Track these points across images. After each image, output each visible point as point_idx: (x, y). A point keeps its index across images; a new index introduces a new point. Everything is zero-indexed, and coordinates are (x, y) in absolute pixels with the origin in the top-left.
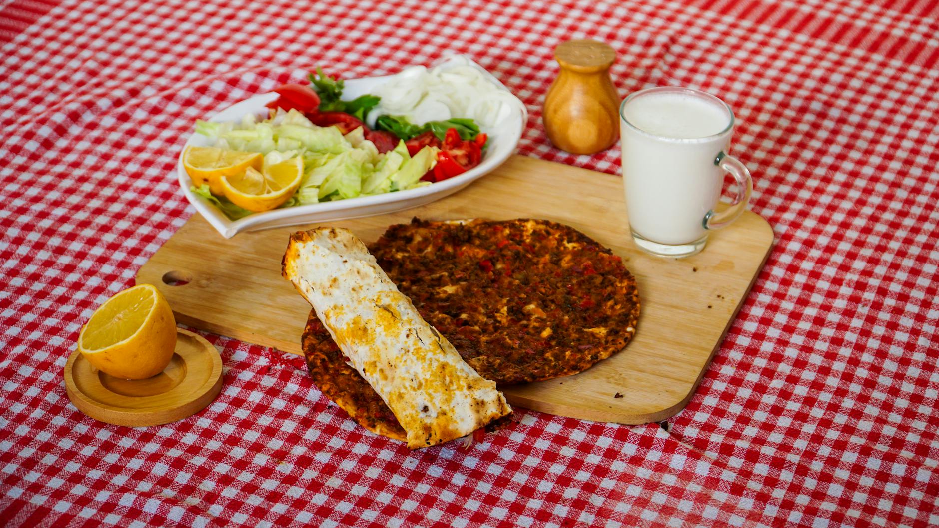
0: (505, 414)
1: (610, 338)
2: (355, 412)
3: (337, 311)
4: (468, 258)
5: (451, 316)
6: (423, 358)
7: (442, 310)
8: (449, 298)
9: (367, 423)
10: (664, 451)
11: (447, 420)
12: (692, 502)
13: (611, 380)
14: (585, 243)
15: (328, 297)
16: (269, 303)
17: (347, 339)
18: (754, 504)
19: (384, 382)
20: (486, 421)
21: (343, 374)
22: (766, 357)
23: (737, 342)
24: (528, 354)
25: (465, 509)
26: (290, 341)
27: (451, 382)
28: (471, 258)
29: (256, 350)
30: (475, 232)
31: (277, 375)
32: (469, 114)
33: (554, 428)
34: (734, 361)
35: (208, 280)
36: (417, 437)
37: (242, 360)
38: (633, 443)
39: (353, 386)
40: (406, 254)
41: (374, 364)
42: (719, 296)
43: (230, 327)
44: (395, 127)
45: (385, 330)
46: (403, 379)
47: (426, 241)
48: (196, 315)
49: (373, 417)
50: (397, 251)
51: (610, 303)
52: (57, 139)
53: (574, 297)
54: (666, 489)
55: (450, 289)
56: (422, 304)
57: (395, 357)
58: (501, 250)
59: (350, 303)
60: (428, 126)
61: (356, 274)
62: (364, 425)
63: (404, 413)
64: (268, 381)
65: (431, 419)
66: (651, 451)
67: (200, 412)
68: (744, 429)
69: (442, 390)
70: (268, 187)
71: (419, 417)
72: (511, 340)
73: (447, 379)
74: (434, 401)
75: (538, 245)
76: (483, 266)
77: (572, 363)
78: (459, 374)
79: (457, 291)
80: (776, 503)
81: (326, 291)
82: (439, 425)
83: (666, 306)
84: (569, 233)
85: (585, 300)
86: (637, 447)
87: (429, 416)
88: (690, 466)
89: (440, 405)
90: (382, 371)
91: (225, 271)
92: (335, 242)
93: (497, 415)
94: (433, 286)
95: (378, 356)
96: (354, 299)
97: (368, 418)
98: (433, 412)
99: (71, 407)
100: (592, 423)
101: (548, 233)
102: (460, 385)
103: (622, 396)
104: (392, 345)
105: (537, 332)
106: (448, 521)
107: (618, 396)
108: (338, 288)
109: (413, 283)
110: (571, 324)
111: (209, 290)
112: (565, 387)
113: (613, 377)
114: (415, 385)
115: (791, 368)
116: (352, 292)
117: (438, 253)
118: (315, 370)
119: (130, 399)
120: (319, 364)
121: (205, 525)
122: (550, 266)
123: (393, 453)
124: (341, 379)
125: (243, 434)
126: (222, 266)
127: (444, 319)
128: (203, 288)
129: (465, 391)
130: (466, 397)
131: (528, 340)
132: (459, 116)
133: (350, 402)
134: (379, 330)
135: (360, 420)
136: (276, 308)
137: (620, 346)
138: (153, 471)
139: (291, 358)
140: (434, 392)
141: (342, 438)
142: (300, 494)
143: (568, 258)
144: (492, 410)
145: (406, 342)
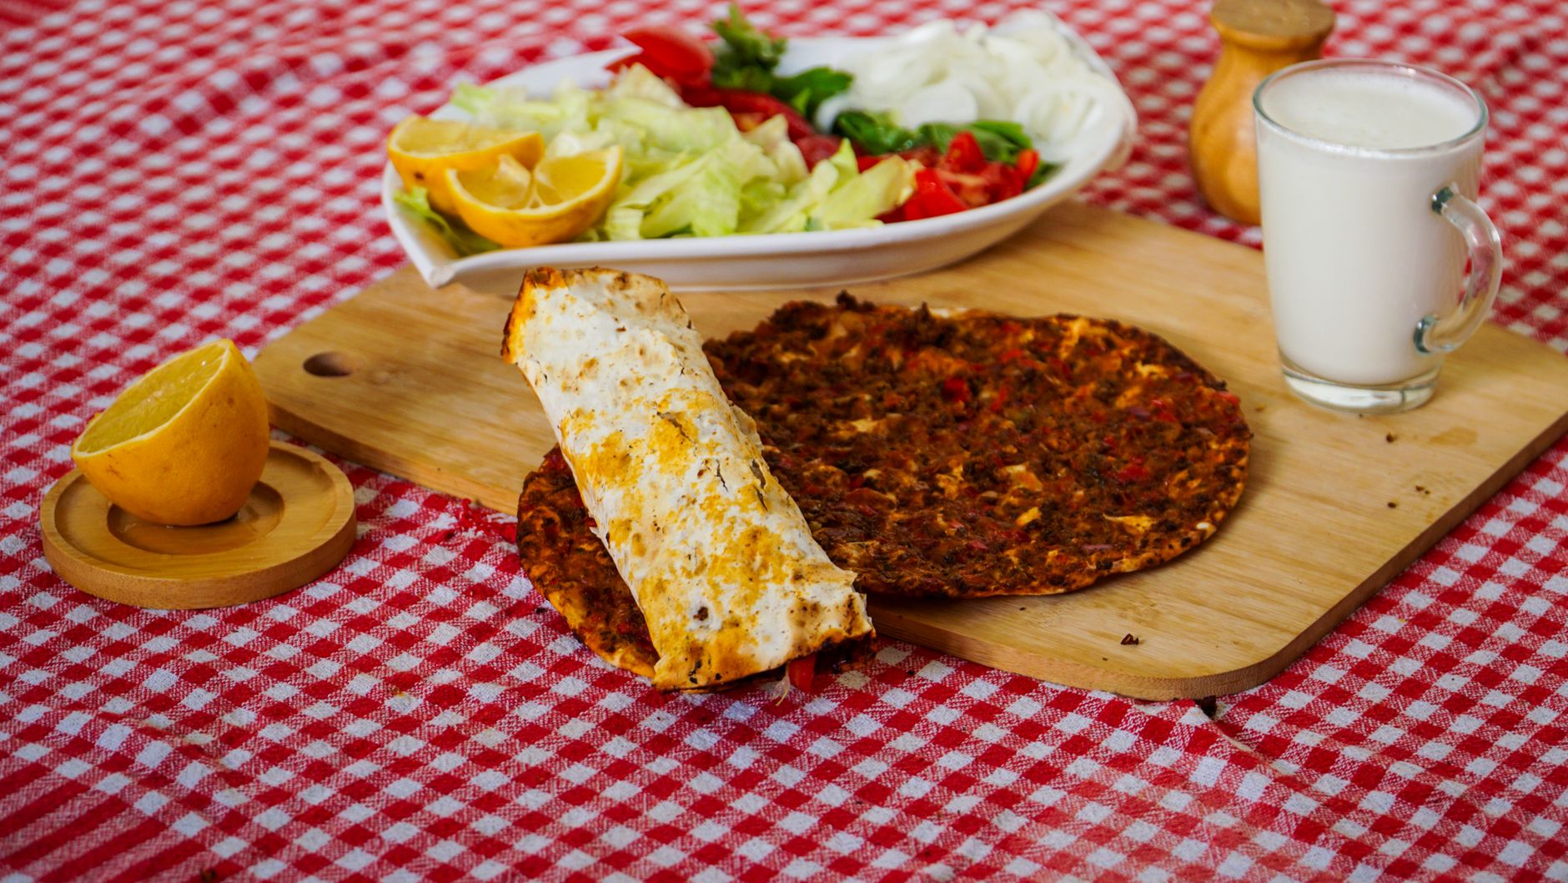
0: (856, 633)
1: (1154, 536)
2: (581, 621)
3: (581, 420)
4: (924, 374)
5: (846, 470)
6: (720, 517)
7: (831, 458)
8: (857, 439)
9: (599, 642)
10: (1187, 749)
11: (738, 638)
12: (1205, 846)
13: (1130, 613)
14: (1178, 369)
15: (572, 394)
16: (496, 420)
17: (588, 476)
18: (1334, 862)
19: (637, 559)
20: (814, 643)
21: (582, 550)
22: (1480, 610)
23: (1430, 577)
24: (970, 548)
25: (731, 808)
26: (507, 488)
27: (764, 566)
28: (932, 375)
29: (437, 503)
30: (963, 331)
31: (462, 548)
32: (1022, 115)
33: (980, 690)
34: (1409, 609)
35: (393, 372)
36: (672, 667)
37: (405, 517)
38: (1132, 730)
39: (595, 574)
40: (803, 358)
41: (627, 525)
42: (1419, 489)
43: (398, 454)
44: (866, 132)
45: (661, 460)
46: (673, 554)
47: (853, 337)
48: (342, 429)
49: (614, 630)
50: (785, 349)
51: (1182, 475)
52: (211, 118)
53: (1110, 458)
54: (1162, 817)
55: (864, 426)
56: (796, 445)
57: (668, 512)
58: (1003, 366)
59: (611, 407)
60: (926, 130)
61: (637, 354)
62: (594, 646)
63: (662, 621)
64: (439, 556)
65: (708, 635)
66: (1161, 748)
67: (283, 594)
68: (1375, 729)
69: (740, 578)
70: (535, 196)
71: (687, 628)
72: (945, 520)
73: (759, 559)
74: (721, 598)
75: (1081, 364)
76: (948, 390)
77: (1055, 571)
78: (784, 551)
79: (876, 429)
80: (1380, 863)
81: (570, 383)
82: (719, 645)
83: (1301, 495)
84: (1152, 346)
85: (1129, 465)
86: (1136, 738)
87: (707, 627)
88: (1228, 782)
89: (730, 608)
90: (638, 537)
91: (431, 359)
92: (619, 296)
93: (839, 633)
94: (832, 417)
95: (638, 510)
96: (620, 402)
97: (604, 634)
98: (715, 621)
99: (41, 564)
100: (1061, 689)
101: (1110, 344)
102: (780, 572)
103: (1136, 642)
104: (669, 489)
105: (1012, 515)
106: (686, 825)
107: (1129, 641)
108: (595, 377)
109: (795, 407)
110: (1086, 505)
111: (387, 388)
112: (1025, 616)
113: (1134, 608)
114: (692, 566)
115: (1523, 632)
116: (620, 388)
117: (870, 361)
118: (529, 538)
119: (151, 556)
120: (538, 528)
121: (200, 778)
122: (1090, 402)
123: (631, 700)
124: (575, 558)
125: (348, 640)
126: (431, 352)
127: (827, 475)
128: (376, 383)
129: (788, 584)
130: (786, 595)
131: (982, 527)
132: (999, 116)
133: (576, 601)
134: (650, 460)
135: (587, 635)
136: (506, 429)
137: (1166, 553)
138: (145, 684)
139: (501, 522)
140: (726, 581)
141: (541, 665)
142: (415, 749)
143: (1132, 392)
144: (831, 624)
145: (694, 485)
